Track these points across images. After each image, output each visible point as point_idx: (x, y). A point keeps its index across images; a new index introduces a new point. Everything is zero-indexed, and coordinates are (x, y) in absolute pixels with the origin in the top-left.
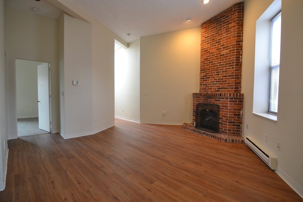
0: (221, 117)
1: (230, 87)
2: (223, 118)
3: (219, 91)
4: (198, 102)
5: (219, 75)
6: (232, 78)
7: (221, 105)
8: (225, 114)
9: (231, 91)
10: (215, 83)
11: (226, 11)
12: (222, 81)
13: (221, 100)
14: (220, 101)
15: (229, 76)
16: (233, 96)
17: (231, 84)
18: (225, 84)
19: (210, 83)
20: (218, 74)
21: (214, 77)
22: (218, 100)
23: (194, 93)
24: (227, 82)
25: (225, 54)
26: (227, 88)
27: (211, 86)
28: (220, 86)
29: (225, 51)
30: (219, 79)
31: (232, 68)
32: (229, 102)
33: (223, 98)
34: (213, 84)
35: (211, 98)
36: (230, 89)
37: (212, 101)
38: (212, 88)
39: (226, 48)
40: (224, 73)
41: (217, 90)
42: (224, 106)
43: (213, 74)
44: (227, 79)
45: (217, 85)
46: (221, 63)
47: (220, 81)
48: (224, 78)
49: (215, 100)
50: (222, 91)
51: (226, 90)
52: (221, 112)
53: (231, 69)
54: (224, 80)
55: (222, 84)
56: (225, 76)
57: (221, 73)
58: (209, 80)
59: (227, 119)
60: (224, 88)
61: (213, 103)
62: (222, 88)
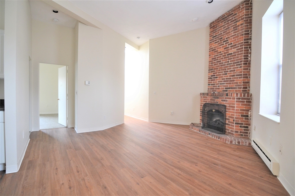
0: (228, 118)
1: (237, 87)
2: (230, 118)
3: (227, 91)
6: (240, 78)
7: (228, 105)
8: (231, 114)
9: (239, 91)
10: (223, 82)
11: (234, 9)
12: (230, 81)
13: (228, 100)
15: (237, 75)
16: (240, 96)
17: (239, 84)
18: (233, 83)
19: (218, 83)
20: (226, 74)
21: (222, 77)
22: (224, 100)
24: (235, 82)
25: (232, 53)
26: (235, 88)
27: (218, 86)
28: (227, 86)
29: (233, 49)
30: (226, 79)
32: (235, 103)
33: (230, 98)
34: (220, 84)
35: (218, 98)
36: (238, 89)
37: (219, 101)
38: (220, 87)
39: (234, 46)
40: (232, 72)
41: (225, 89)
42: (231, 107)
43: (221, 74)
45: (225, 85)
46: (229, 62)
47: (228, 81)
48: (232, 77)
49: (222, 101)
50: (230, 91)
51: (234, 90)
52: (228, 113)
53: (239, 68)
54: (232, 79)
55: (230, 83)
56: (233, 76)
57: (229, 72)
58: (217, 80)
59: (234, 120)
60: (232, 88)
61: (220, 103)
62: (230, 88)
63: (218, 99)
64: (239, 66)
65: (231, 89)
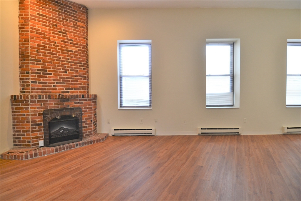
0: (84, 120)
1: (82, 88)
2: (87, 120)
3: (68, 92)
4: (42, 108)
5: (67, 74)
6: (84, 79)
7: (84, 107)
8: (88, 115)
9: (84, 92)
10: (62, 82)
11: (72, 3)
12: (72, 81)
13: (83, 101)
14: (82, 103)
15: (80, 76)
17: (83, 85)
18: (75, 84)
19: (52, 81)
20: (66, 72)
21: (59, 75)
22: (78, 102)
23: (12, 96)
24: (78, 82)
25: (73, 51)
26: (79, 89)
27: (54, 86)
28: (69, 86)
29: (73, 47)
30: (66, 78)
31: (84, 69)
32: (92, 104)
33: (86, 100)
34: (57, 83)
35: (69, 100)
36: (82, 90)
37: (71, 104)
38: (57, 88)
39: (75, 45)
40: (74, 72)
41: (65, 90)
42: (88, 108)
43: (58, 70)
44: (78, 79)
45: (65, 85)
46: (69, 59)
47: (69, 81)
48: (74, 77)
49: (75, 103)
50: (73, 92)
51: (78, 91)
52: (84, 115)
53: (82, 70)
54: (74, 80)
55: (72, 84)
56: (75, 76)
57: (70, 71)
58: (50, 77)
59: (91, 121)
60: (75, 89)
61: (73, 107)
62: (72, 89)
63: (69, 102)
64: (82, 68)
65: (73, 91)
